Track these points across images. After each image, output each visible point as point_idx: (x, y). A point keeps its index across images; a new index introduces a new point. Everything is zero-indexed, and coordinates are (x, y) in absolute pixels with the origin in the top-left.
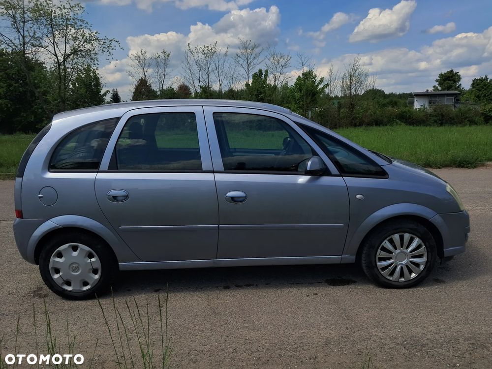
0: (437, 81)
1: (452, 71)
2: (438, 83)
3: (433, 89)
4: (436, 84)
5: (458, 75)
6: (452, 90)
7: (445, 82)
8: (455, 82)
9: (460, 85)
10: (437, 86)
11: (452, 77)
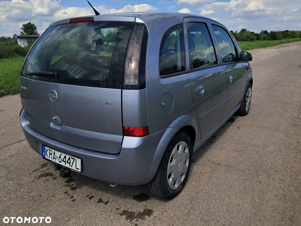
0: (22, 29)
1: (30, 23)
2: (23, 30)
3: (21, 34)
4: (22, 31)
5: (34, 26)
6: (33, 35)
7: (28, 30)
8: (33, 30)
9: (37, 32)
10: (23, 32)
11: (31, 27)
